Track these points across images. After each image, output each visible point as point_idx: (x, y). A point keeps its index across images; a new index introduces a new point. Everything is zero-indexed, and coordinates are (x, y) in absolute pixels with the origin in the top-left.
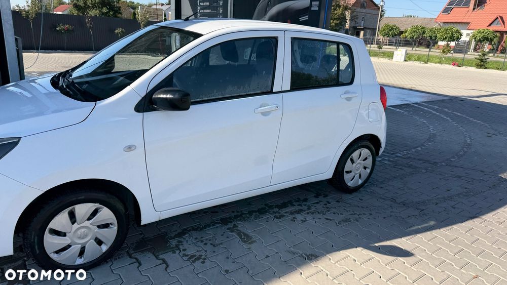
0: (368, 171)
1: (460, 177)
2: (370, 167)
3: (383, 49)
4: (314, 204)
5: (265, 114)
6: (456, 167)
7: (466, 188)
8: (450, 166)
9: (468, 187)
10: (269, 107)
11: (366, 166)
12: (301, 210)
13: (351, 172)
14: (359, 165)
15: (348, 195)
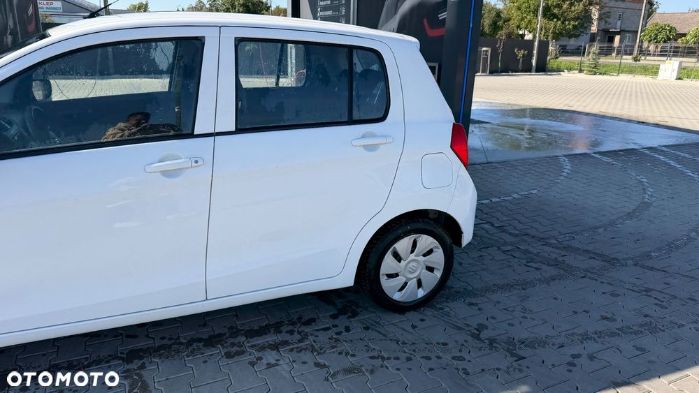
0: (438, 274)
1: (648, 290)
2: (442, 268)
3: (641, 62)
4: (317, 330)
5: (167, 174)
6: (652, 269)
7: (646, 316)
8: (642, 266)
9: (654, 314)
10: (180, 161)
11: (430, 265)
12: (286, 343)
13: (397, 275)
14: (414, 264)
15: (397, 315)
